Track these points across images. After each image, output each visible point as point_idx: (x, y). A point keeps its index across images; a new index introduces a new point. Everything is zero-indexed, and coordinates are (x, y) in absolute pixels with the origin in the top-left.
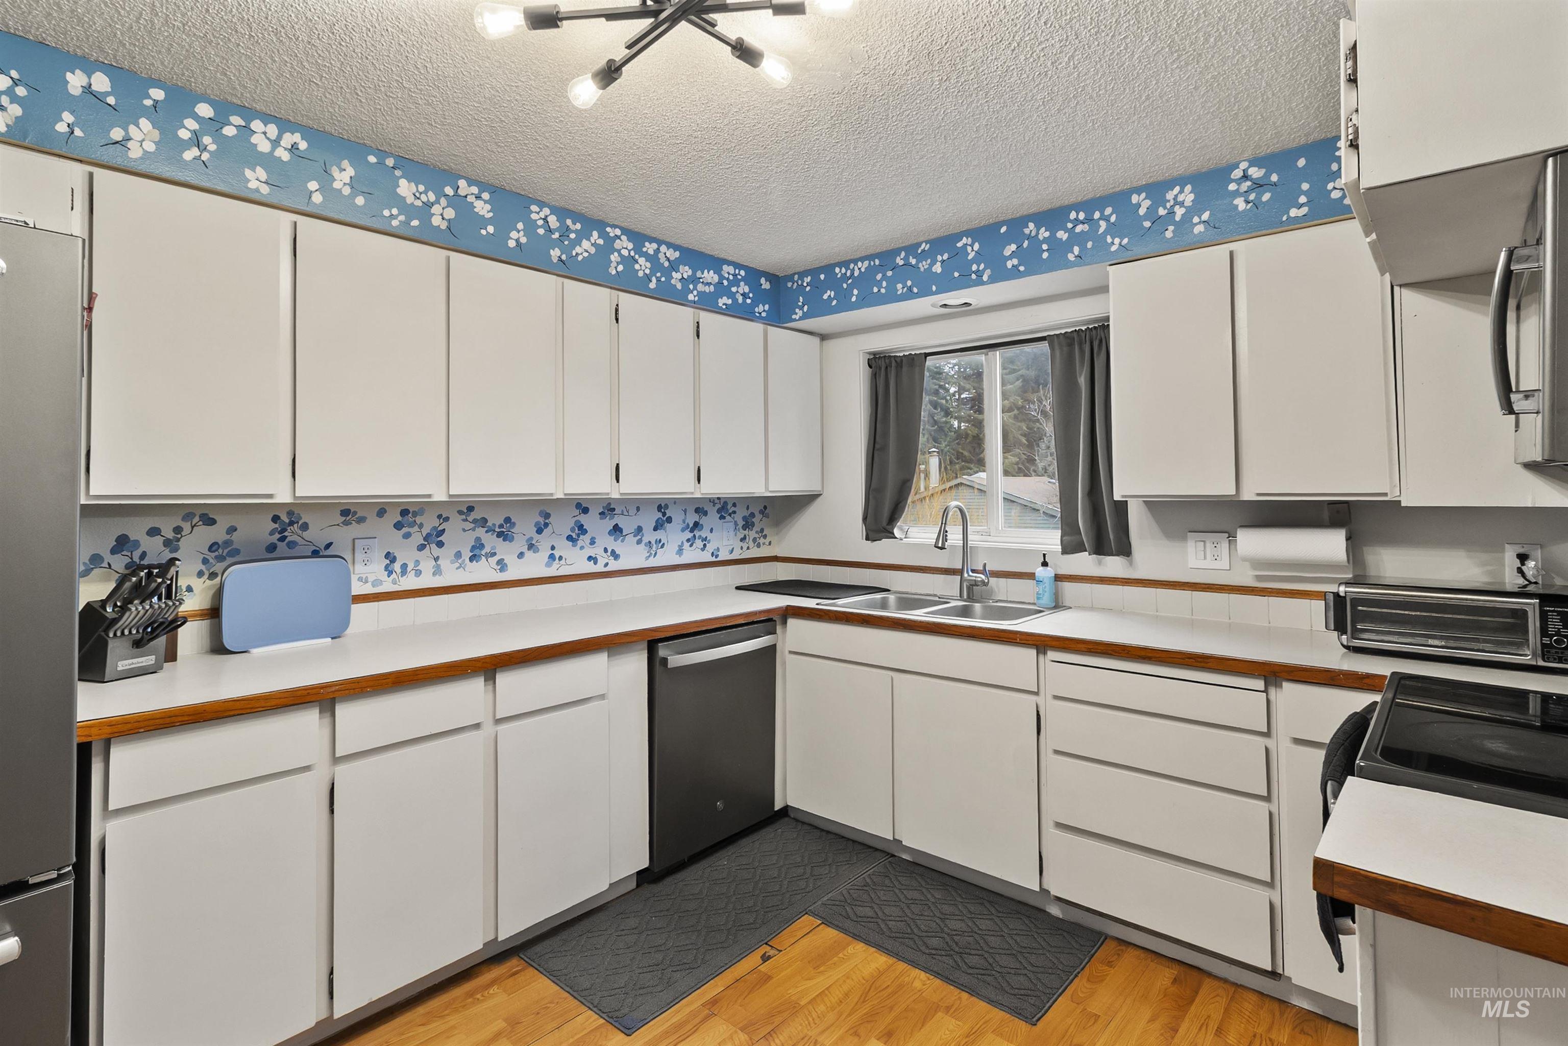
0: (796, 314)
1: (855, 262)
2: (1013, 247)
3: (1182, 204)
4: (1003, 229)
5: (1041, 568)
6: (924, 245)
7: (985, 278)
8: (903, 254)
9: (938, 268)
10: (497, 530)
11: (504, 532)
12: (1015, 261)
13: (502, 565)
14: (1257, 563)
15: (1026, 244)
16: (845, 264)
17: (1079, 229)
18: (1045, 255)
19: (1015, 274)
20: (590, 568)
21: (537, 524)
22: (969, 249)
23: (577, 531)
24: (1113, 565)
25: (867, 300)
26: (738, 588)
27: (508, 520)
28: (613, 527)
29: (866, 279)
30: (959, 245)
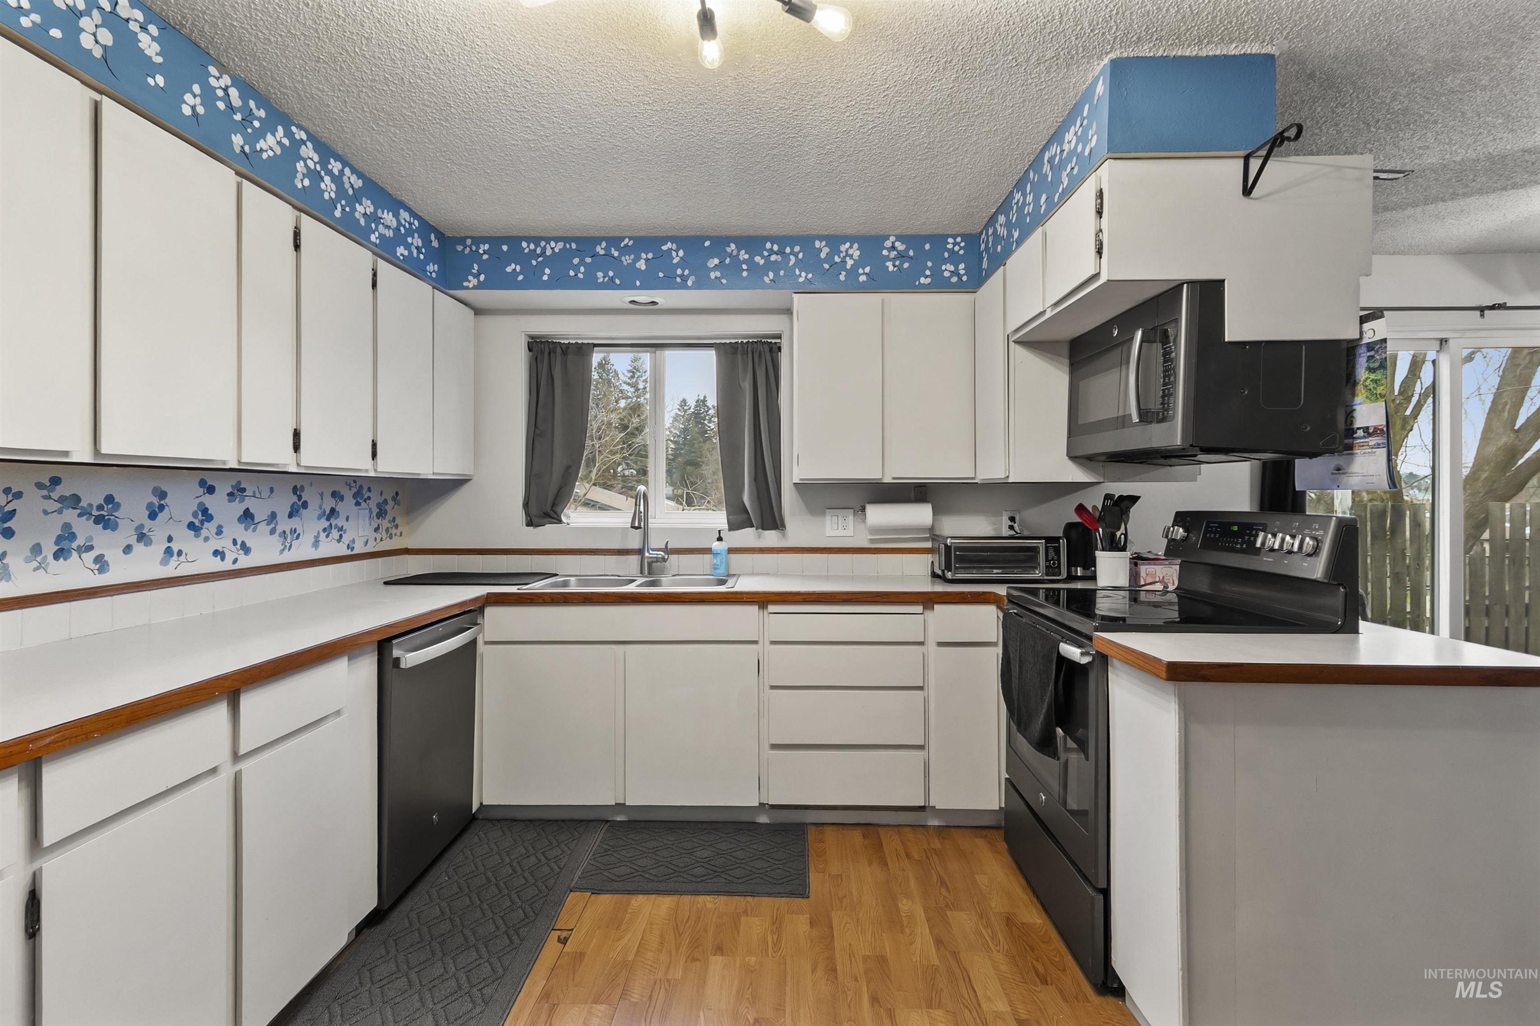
0: (470, 282)
1: (548, 240)
2: (716, 261)
3: (851, 256)
4: (707, 244)
5: (717, 543)
6: (626, 241)
7: (690, 283)
8: (604, 244)
9: (642, 265)
10: (95, 513)
11: (104, 516)
12: (718, 274)
13: (101, 564)
14: (875, 530)
15: (728, 261)
16: (536, 240)
17: (773, 258)
18: (745, 274)
19: (715, 285)
20: (217, 565)
21: (150, 506)
22: (674, 254)
23: (200, 517)
24: (771, 538)
25: (560, 282)
26: (386, 583)
27: (109, 499)
28: (244, 512)
29: (561, 260)
30: (664, 248)
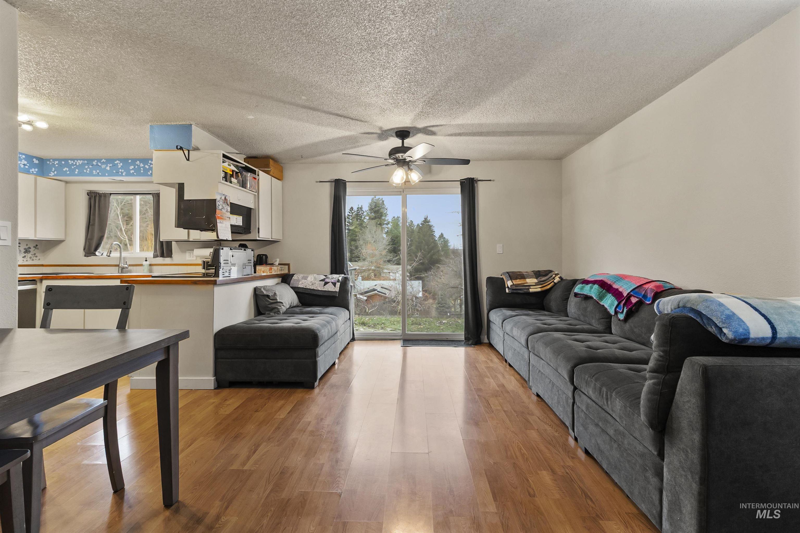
0: (51, 174)
1: (77, 160)
2: (133, 167)
4: (130, 161)
5: (145, 262)
6: (103, 160)
7: (124, 174)
8: (96, 161)
9: (108, 168)
12: (133, 171)
15: (136, 167)
16: (73, 160)
17: (151, 166)
18: (142, 171)
19: (132, 175)
22: (119, 164)
24: (167, 260)
25: (81, 174)
29: (82, 166)
30: (116, 162)
